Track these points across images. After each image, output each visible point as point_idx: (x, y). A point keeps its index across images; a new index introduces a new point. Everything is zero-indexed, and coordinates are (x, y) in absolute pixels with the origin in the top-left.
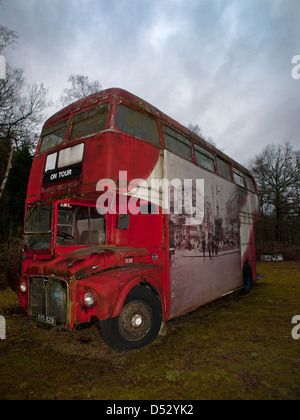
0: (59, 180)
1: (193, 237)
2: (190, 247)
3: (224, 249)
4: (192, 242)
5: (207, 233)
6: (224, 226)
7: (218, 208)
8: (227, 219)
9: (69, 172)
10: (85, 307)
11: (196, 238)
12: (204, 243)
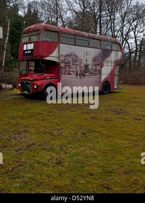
0: (27, 54)
1: (71, 71)
2: (70, 74)
3: (89, 75)
4: (71, 73)
5: (79, 70)
6: (90, 67)
7: (87, 60)
8: (92, 64)
9: (30, 52)
10: (35, 89)
11: (73, 71)
12: (77, 73)
